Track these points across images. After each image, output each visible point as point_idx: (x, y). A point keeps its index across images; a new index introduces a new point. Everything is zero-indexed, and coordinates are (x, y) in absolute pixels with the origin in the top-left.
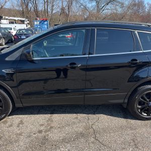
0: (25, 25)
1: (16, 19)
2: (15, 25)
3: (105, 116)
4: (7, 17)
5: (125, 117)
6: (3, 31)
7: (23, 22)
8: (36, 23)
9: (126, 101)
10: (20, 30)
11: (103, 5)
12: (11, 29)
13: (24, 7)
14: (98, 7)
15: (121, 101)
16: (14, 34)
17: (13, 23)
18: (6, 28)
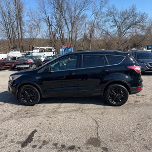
0: (52, 53)
1: (45, 48)
2: (44, 53)
3: (92, 105)
4: (38, 47)
5: (104, 105)
6: (34, 58)
7: (50, 50)
8: (61, 50)
9: (102, 94)
10: (48, 57)
11: (124, 29)
12: (41, 57)
13: (52, 37)
14: (120, 31)
15: (99, 94)
16: (43, 61)
17: (42, 52)
18: (37, 56)
